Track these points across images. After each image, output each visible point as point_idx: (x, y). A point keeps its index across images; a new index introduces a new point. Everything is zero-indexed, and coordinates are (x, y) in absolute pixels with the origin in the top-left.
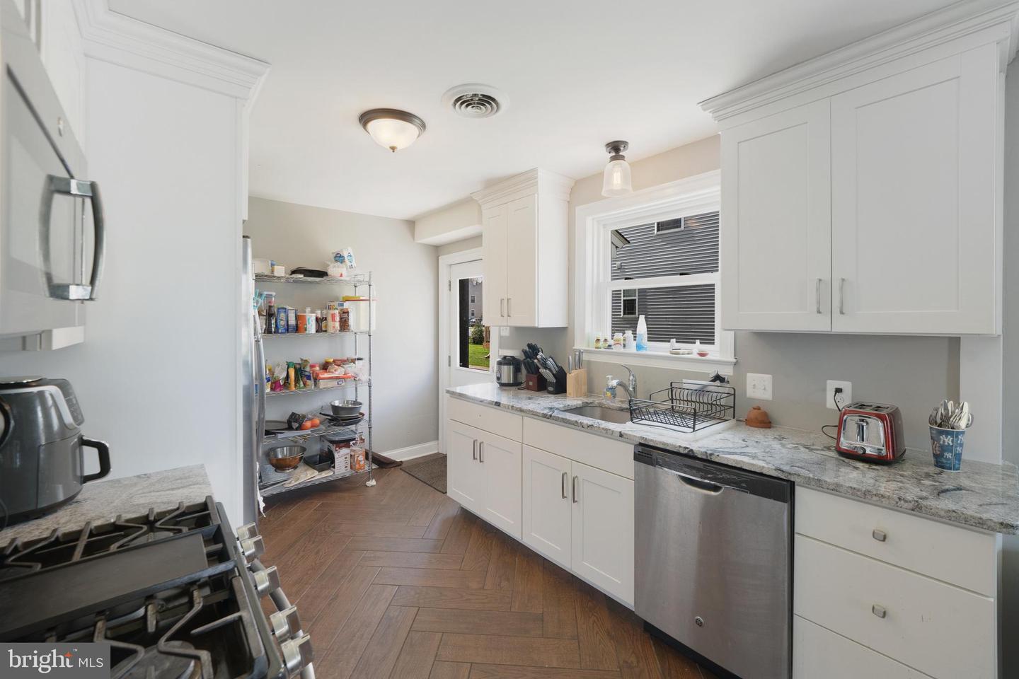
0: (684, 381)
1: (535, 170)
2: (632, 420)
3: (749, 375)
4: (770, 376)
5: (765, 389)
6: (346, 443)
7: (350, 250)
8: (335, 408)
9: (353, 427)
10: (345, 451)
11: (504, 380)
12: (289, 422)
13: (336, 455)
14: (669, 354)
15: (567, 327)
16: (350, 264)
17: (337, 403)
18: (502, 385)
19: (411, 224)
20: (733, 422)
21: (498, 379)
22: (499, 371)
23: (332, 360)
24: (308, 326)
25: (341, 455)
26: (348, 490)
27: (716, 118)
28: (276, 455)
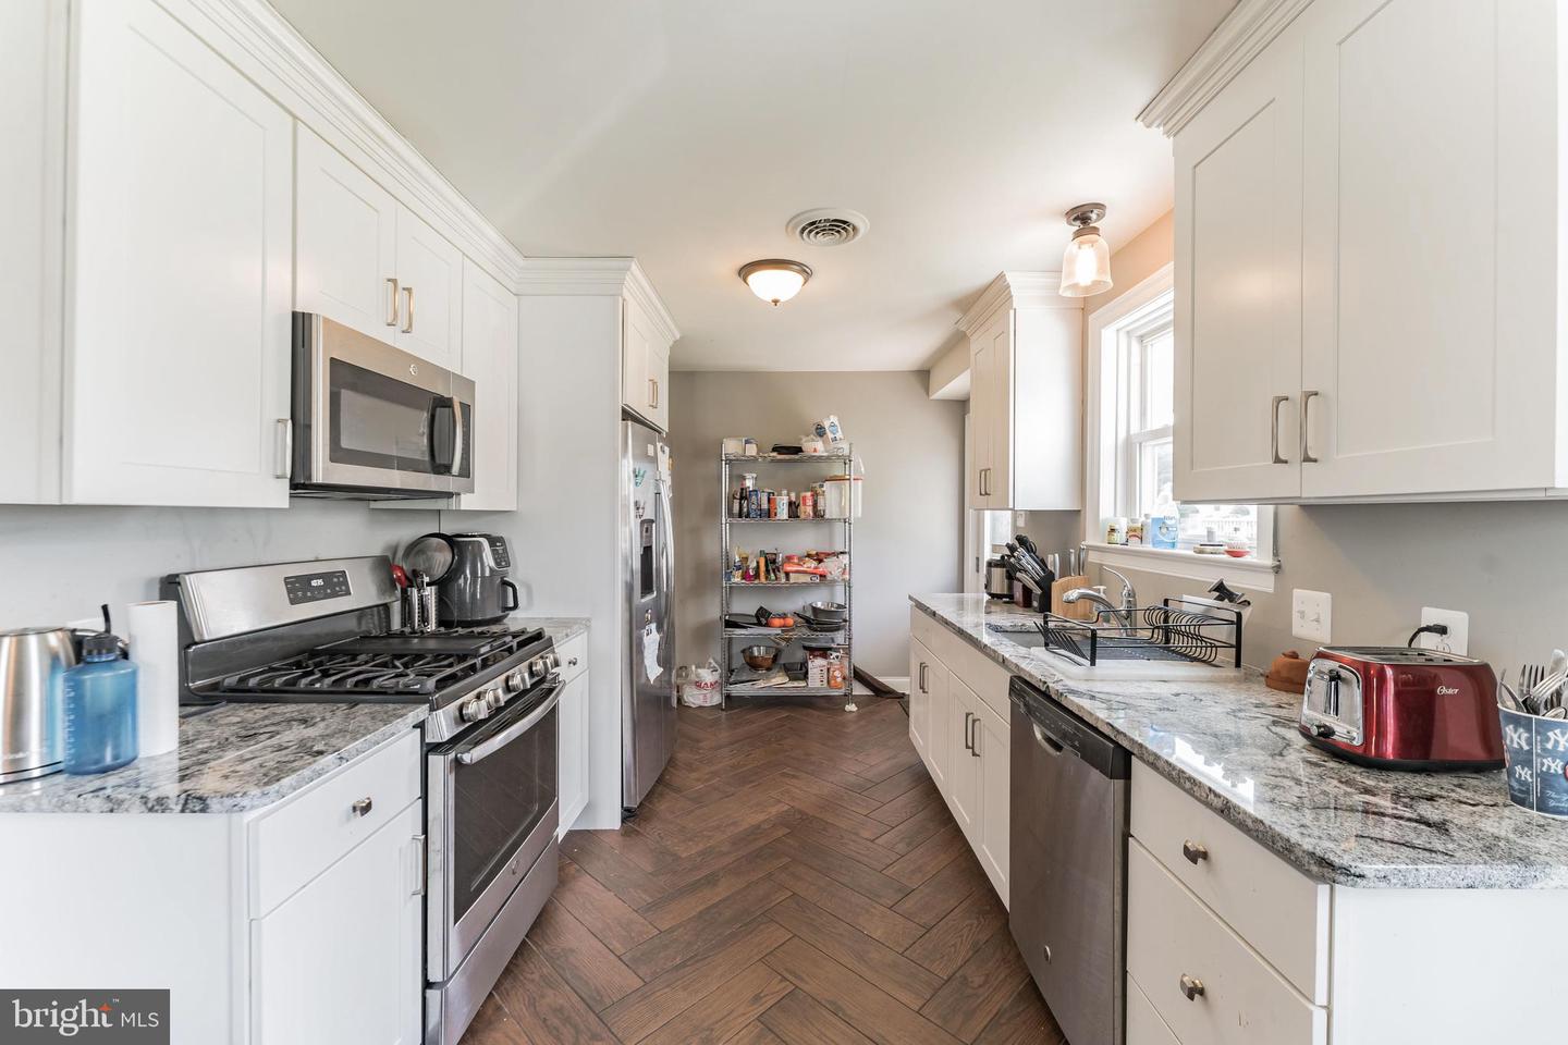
0: (1186, 598)
1: (1001, 276)
2: (1046, 645)
3: (1297, 592)
4: (1328, 595)
5: (1317, 621)
6: (824, 652)
7: (834, 419)
8: (815, 610)
9: (830, 635)
10: (820, 662)
11: (996, 589)
12: (757, 616)
13: (810, 665)
14: (1191, 553)
15: (1079, 511)
16: (833, 436)
17: (819, 605)
18: (993, 596)
19: (924, 375)
20: (1231, 672)
21: (987, 586)
22: (989, 575)
23: (814, 552)
24: (779, 510)
25: (816, 665)
26: (822, 709)
27: (1167, 133)
28: (752, 653)
